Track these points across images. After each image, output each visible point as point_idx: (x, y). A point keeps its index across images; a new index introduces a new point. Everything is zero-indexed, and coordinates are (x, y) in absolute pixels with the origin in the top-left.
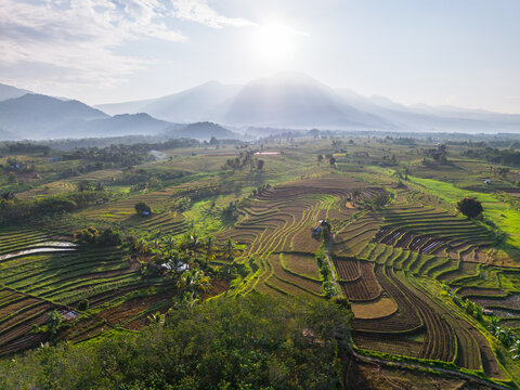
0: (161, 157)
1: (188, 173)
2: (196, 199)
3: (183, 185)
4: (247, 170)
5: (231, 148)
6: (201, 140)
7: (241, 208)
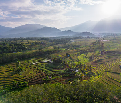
0: (73, 41)
1: (80, 46)
2: (82, 53)
3: (78, 49)
4: (98, 45)
5: (93, 39)
6: (85, 37)
7: (95, 56)
